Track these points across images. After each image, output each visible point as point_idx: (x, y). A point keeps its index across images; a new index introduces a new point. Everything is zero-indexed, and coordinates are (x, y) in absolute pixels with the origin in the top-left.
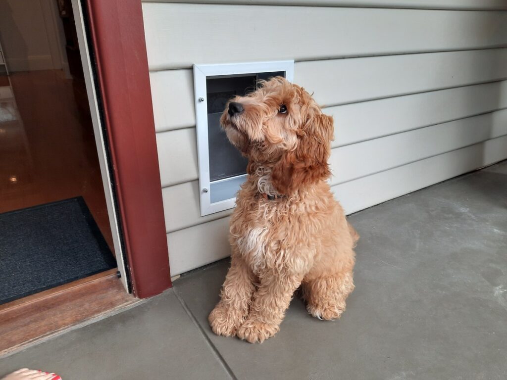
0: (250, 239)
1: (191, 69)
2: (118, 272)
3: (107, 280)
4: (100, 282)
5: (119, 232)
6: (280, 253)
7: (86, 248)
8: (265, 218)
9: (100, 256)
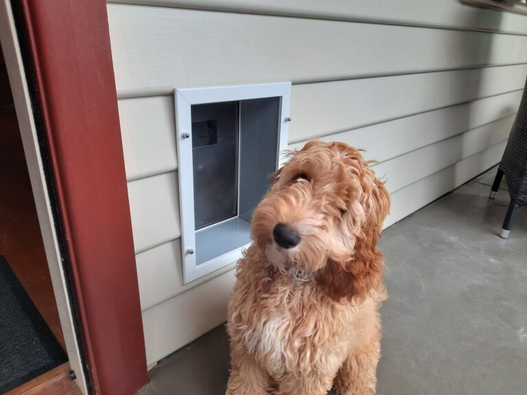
0: (266, 335)
1: (171, 96)
2: (72, 372)
3: (55, 383)
4: (45, 389)
5: (74, 324)
6: (306, 353)
7: (16, 335)
8: (286, 306)
9: (39, 346)
